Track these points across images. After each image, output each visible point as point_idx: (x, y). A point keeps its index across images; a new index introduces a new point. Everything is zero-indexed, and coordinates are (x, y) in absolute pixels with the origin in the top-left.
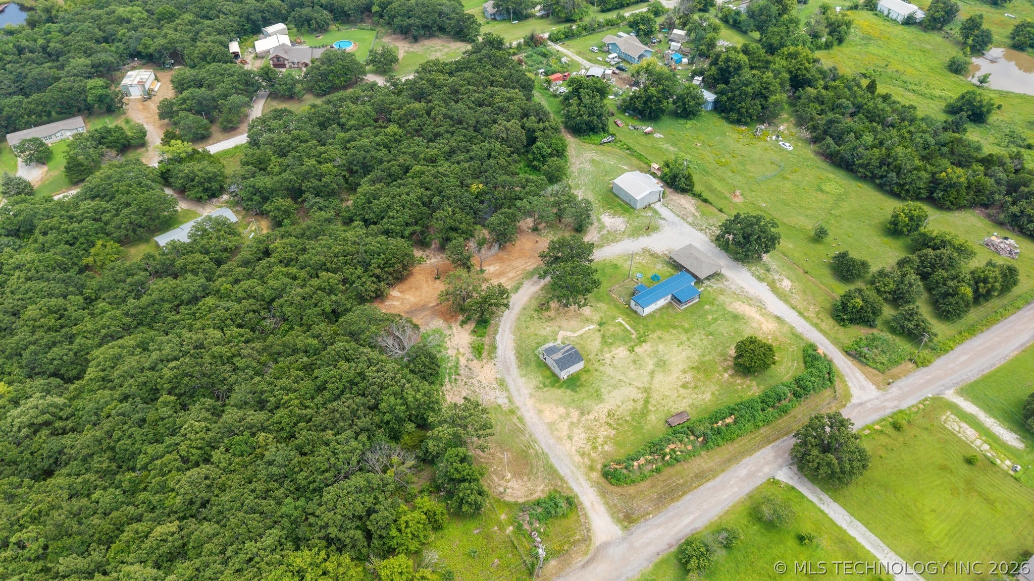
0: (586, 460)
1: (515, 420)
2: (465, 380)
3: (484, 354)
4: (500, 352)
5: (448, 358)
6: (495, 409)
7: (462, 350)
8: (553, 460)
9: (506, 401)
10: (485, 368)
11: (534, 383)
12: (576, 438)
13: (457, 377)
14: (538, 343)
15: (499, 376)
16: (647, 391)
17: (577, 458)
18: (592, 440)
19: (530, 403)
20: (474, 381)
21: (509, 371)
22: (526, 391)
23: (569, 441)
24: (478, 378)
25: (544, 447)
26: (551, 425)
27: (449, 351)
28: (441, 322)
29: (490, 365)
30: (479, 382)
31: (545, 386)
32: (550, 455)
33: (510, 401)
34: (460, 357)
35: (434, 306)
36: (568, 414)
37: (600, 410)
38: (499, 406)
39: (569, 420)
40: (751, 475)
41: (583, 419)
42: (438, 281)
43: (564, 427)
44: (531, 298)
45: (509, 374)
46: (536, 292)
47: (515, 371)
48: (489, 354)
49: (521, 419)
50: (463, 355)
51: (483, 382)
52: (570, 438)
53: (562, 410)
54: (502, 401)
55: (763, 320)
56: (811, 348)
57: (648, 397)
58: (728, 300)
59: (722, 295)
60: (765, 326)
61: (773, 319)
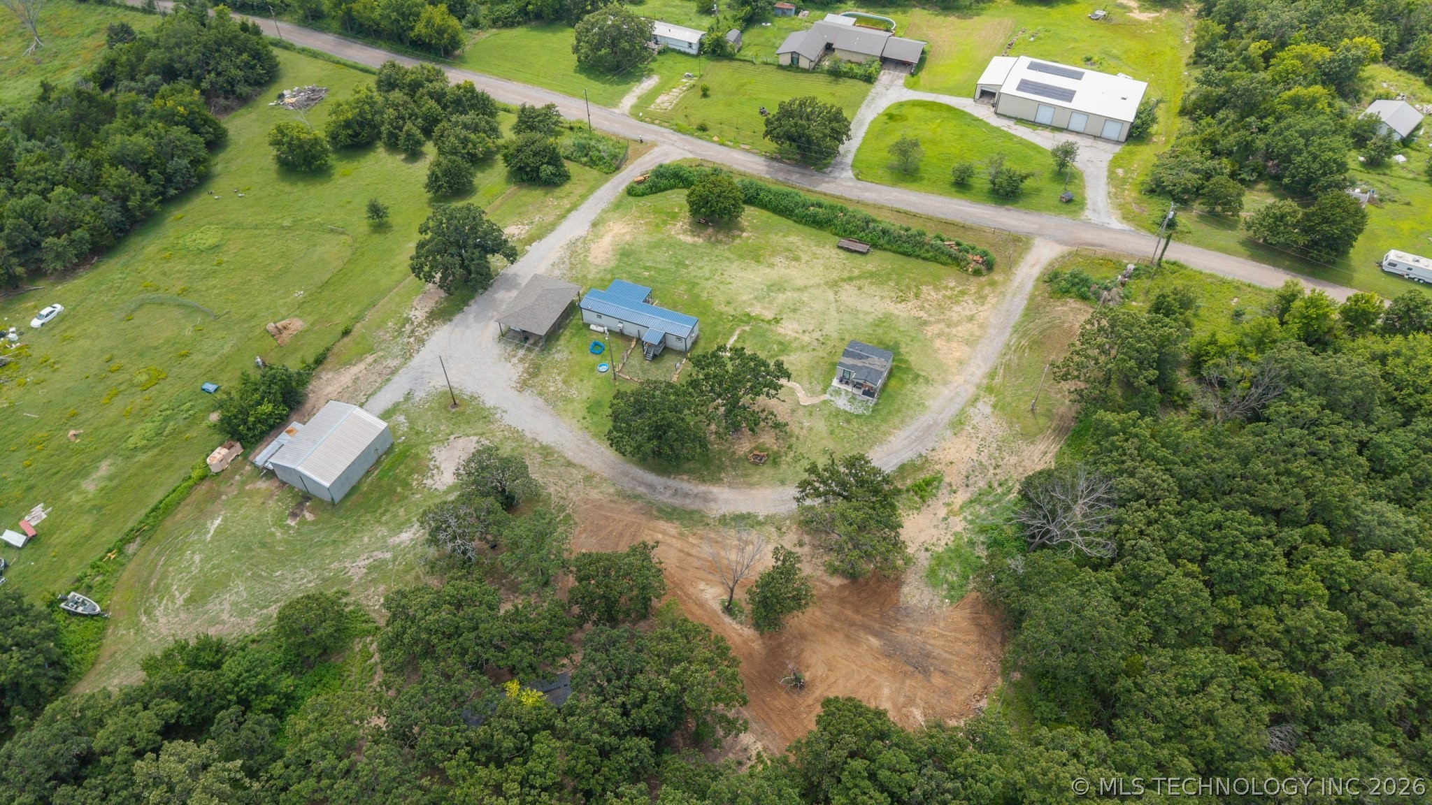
0: (986, 292)
1: (998, 380)
2: (992, 471)
3: (922, 476)
4: (906, 456)
5: (971, 522)
6: (1003, 409)
7: (943, 512)
8: (1017, 316)
9: (980, 404)
10: (950, 458)
11: (922, 388)
12: (967, 313)
13: (995, 485)
14: (848, 422)
15: (949, 433)
16: (834, 285)
17: (992, 300)
18: (955, 300)
19: (958, 379)
20: (984, 458)
21: (930, 427)
22: (946, 392)
23: (977, 317)
24: (975, 457)
25: (1008, 334)
26: (970, 342)
27: (959, 528)
28: (905, 589)
29: (937, 456)
30: (979, 451)
31: (917, 376)
32: (1013, 323)
33: (976, 399)
34: (956, 507)
35: (876, 634)
36: (939, 335)
37: (903, 311)
38: (994, 407)
39: (947, 330)
40: (867, 190)
41: (932, 319)
42: (807, 676)
43: (962, 330)
44: (751, 486)
45: (936, 423)
46: (730, 485)
47: (924, 419)
48: (920, 469)
49: (992, 376)
50: (948, 505)
51: (974, 446)
52: (971, 319)
53: (938, 343)
54: (985, 407)
55: (610, 234)
56: (631, 192)
57: (843, 280)
58: (593, 270)
59: (585, 276)
60: (619, 231)
61: (601, 229)
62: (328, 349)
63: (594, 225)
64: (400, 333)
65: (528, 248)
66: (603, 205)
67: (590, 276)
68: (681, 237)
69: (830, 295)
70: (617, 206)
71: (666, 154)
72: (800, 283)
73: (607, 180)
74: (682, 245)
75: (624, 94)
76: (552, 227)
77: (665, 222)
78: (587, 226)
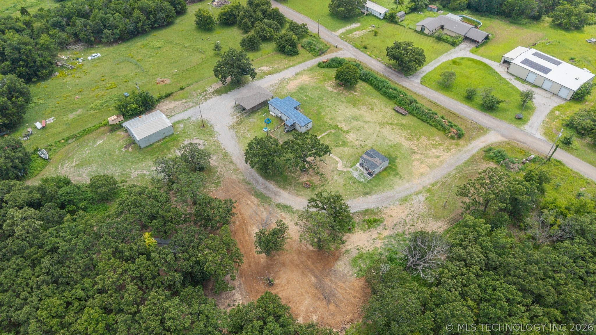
0: (452, 147)
1: (435, 188)
2: (409, 226)
3: (375, 217)
4: (371, 206)
5: (385, 245)
6: (430, 201)
7: (375, 236)
8: (461, 163)
9: (420, 196)
10: (391, 214)
11: (396, 180)
12: (438, 154)
13: (407, 233)
14: (354, 183)
15: (397, 203)
16: (382, 125)
17: (453, 152)
18: (434, 146)
19: (416, 181)
20: (408, 220)
21: (390, 197)
22: (407, 185)
23: (441, 157)
24: (404, 218)
25: (452, 169)
26: (432, 167)
27: (378, 246)
28: (339, 263)
29: (387, 211)
30: (407, 216)
31: (398, 174)
32: (457, 165)
33: (420, 193)
34: (383, 236)
35: (316, 277)
36: (418, 160)
37: (406, 144)
38: (426, 199)
39: (423, 158)
40: (423, 89)
41: (419, 152)
42: (276, 282)
43: (430, 161)
44: (298, 195)
45: (394, 196)
46: (289, 192)
47: (389, 193)
48: (375, 214)
49: (433, 185)
50: (380, 234)
51: (406, 213)
52: (438, 157)
53: (416, 163)
54: (421, 198)
55: (301, 79)
56: (320, 65)
57: (387, 124)
58: (285, 91)
59: (280, 93)
60: (306, 79)
61: (298, 76)
62: (172, 93)
63: (297, 74)
64: (201, 94)
65: (266, 76)
66: (305, 68)
67: (282, 93)
68: (328, 88)
69: (378, 128)
70: (311, 69)
71: (344, 54)
72: (368, 119)
73: (313, 58)
74: (326, 91)
75: (342, 27)
76: (281, 70)
77: (325, 80)
78: (294, 74)
